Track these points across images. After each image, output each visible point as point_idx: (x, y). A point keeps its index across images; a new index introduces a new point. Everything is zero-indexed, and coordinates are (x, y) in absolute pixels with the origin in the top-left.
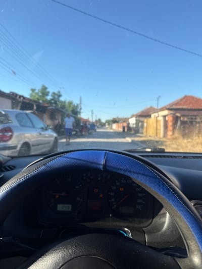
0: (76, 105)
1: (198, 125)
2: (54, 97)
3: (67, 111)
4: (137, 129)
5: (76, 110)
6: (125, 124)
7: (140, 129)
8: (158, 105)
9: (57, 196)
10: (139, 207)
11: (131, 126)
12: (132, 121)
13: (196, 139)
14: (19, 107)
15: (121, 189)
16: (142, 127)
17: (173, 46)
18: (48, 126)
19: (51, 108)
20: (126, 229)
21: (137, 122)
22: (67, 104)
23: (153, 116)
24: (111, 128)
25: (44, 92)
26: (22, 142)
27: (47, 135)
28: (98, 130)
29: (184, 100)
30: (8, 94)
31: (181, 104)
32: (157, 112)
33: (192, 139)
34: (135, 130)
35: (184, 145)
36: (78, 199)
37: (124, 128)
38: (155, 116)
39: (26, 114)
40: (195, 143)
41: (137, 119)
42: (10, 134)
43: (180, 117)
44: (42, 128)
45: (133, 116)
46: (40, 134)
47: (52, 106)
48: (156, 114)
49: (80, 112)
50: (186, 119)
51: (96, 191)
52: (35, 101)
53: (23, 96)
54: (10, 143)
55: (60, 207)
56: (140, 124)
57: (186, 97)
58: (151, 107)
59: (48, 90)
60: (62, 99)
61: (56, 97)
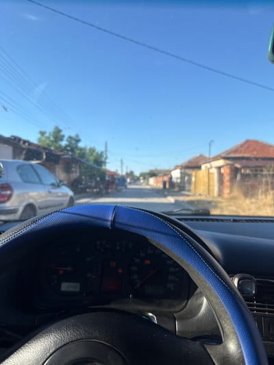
0: (99, 152)
1: (264, 180)
2: (70, 142)
3: (88, 160)
4: (182, 185)
5: (99, 160)
6: (166, 179)
7: (187, 185)
8: (210, 152)
9: (61, 272)
10: (171, 286)
11: (174, 180)
12: (176, 174)
13: (263, 199)
14: (23, 157)
15: (148, 262)
16: (190, 182)
17: (224, 74)
18: (60, 181)
19: (66, 156)
20: (150, 314)
21: (183, 175)
22: (88, 151)
23: (203, 167)
24: (148, 184)
25: (58, 135)
26: (24, 204)
27: (60, 194)
28: (129, 187)
29: (246, 146)
30: (8, 138)
31: (241, 152)
32: (210, 162)
33: (258, 199)
34: (179, 186)
35: (246, 207)
36: (89, 275)
37: (164, 183)
38: (206, 167)
39: (32, 166)
40: (261, 203)
41: (183, 171)
42: (9, 192)
43: (240, 169)
44: (53, 185)
45: (176, 167)
46: (50, 192)
47: (68, 154)
48: (208, 165)
49: (105, 163)
50: (248, 171)
51: (113, 264)
52: (45, 149)
53: (28, 142)
54: (8, 205)
55: (65, 287)
56: (186, 178)
57: (247, 142)
58: (201, 156)
59: (62, 133)
60: (81, 145)
61: (73, 142)
